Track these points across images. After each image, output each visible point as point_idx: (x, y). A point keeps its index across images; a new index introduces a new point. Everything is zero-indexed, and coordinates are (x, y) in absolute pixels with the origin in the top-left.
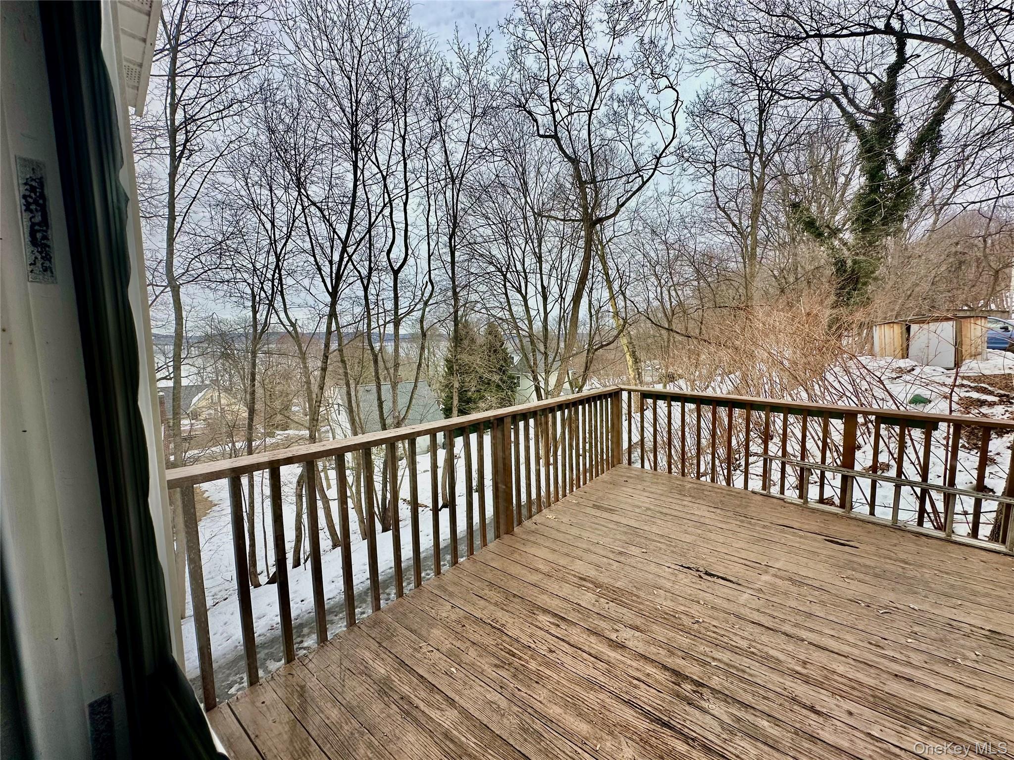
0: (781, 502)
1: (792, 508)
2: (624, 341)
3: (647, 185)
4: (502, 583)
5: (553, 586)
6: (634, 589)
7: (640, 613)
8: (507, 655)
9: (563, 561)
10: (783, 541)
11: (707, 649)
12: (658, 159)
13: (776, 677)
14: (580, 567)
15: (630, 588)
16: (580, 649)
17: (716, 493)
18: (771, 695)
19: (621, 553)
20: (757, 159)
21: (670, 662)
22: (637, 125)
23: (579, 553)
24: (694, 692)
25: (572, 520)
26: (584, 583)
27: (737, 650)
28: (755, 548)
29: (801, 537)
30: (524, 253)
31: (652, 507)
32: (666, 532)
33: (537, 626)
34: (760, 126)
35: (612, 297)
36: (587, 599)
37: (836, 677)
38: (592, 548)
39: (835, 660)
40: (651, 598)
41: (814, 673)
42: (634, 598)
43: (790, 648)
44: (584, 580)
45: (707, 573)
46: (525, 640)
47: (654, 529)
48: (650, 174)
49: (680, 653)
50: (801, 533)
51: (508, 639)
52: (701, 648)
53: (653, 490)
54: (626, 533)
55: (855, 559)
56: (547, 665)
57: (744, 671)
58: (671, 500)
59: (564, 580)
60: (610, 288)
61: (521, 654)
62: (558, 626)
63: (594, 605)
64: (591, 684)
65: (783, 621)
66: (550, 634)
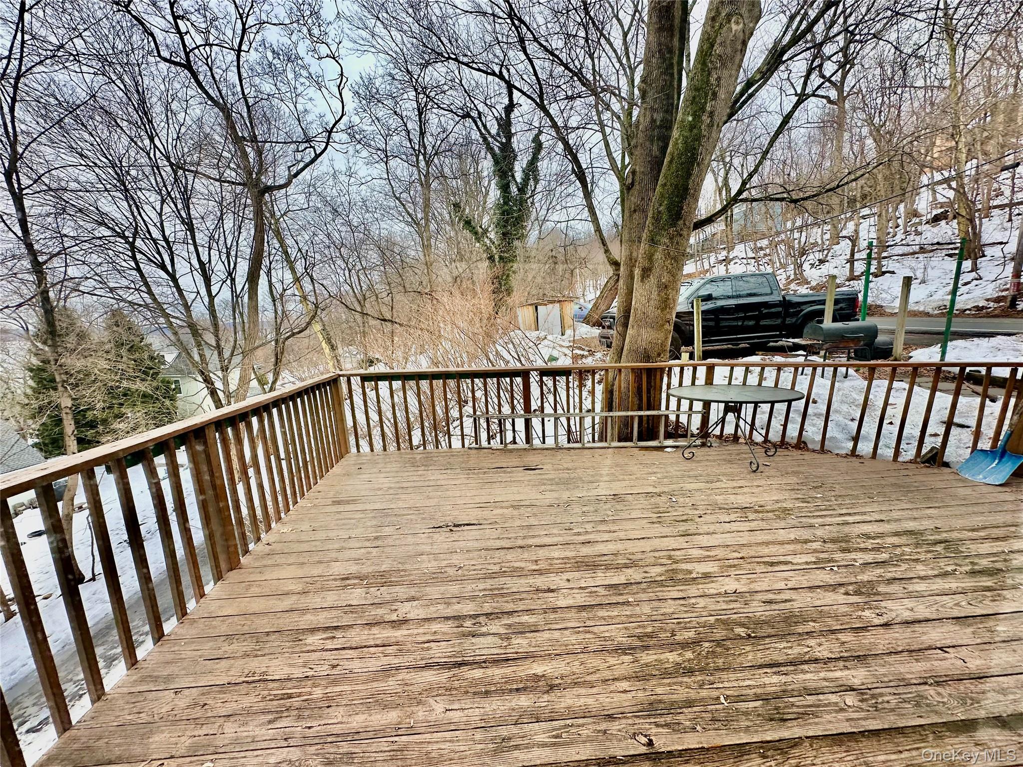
0: (490, 451)
1: (498, 452)
2: (317, 327)
3: (320, 159)
4: (246, 628)
5: (315, 601)
6: (400, 565)
7: (412, 584)
8: (282, 701)
9: (316, 571)
10: (500, 479)
11: (473, 586)
12: (330, 132)
13: (523, 581)
14: (338, 569)
15: (396, 566)
16: (365, 647)
17: (443, 457)
18: (524, 596)
19: (376, 538)
20: (421, 157)
21: (449, 612)
22: (300, 89)
23: (334, 555)
24: (474, 624)
25: (313, 525)
26: (348, 582)
27: (494, 575)
28: (483, 492)
29: (510, 473)
30: (160, 215)
31: (392, 485)
32: (411, 503)
33: (308, 652)
34: (421, 127)
35: (297, 280)
36: (356, 596)
37: (556, 561)
38: (344, 545)
39: (552, 550)
40: (415, 566)
41: (542, 565)
42: (402, 573)
43: (526, 555)
44: (347, 579)
45: (455, 526)
46: (298, 673)
47: (401, 504)
48: (323, 148)
49: (454, 600)
50: (509, 470)
51: (275, 685)
52: (469, 588)
53: (388, 470)
54: (375, 517)
55: (543, 477)
56: (335, 682)
57: (502, 588)
58: (407, 474)
59: (323, 589)
60: (293, 270)
61: (299, 691)
62: (334, 637)
63: (366, 598)
64: (387, 672)
65: (516, 538)
66: (327, 650)
